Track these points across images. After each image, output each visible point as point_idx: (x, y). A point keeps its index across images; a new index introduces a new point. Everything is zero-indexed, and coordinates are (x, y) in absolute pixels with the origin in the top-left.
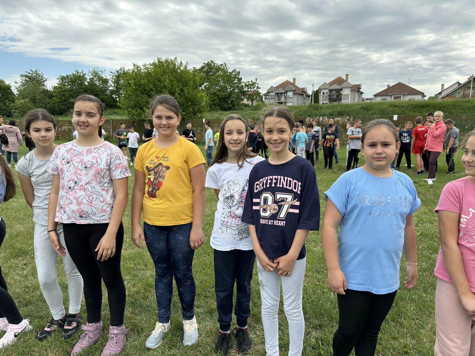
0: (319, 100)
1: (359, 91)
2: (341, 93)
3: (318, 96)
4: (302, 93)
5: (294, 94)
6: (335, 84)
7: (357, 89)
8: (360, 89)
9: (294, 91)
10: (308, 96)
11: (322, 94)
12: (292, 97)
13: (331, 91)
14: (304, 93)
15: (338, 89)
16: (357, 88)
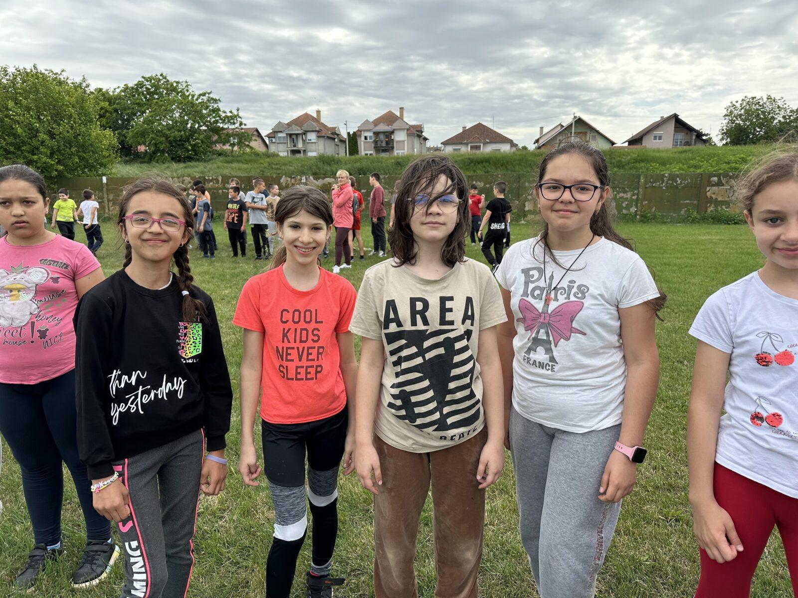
0: (359, 148)
1: (419, 136)
2: (393, 138)
3: (356, 142)
4: (332, 136)
5: (319, 137)
6: (384, 123)
7: (415, 132)
8: (422, 132)
9: (318, 132)
10: (343, 141)
11: (363, 139)
12: (315, 141)
13: (376, 134)
14: (336, 136)
15: (387, 132)
16: (417, 131)
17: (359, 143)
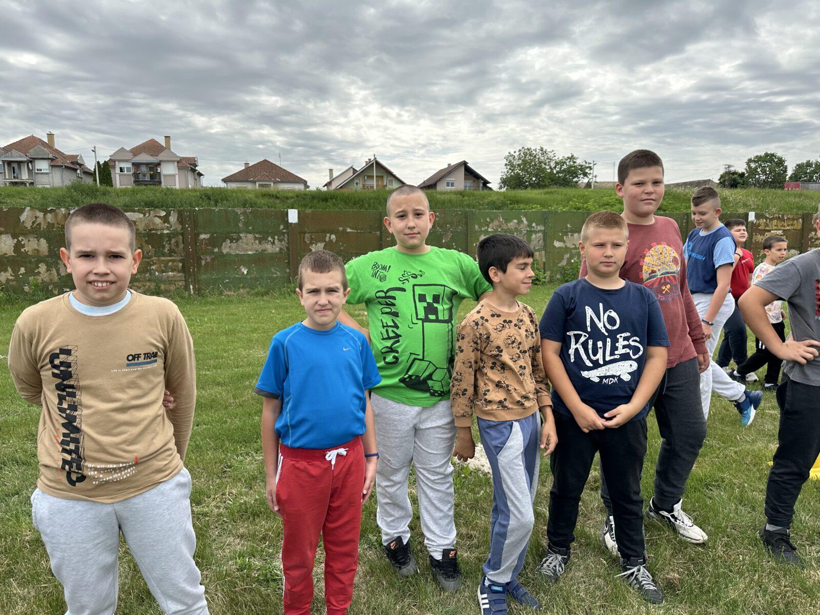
0: (113, 181)
1: (194, 171)
2: (159, 171)
3: (110, 174)
5: (53, 166)
6: (145, 152)
8: (196, 166)
9: (52, 160)
10: (88, 173)
11: (118, 170)
12: (47, 171)
17: (112, 175)
